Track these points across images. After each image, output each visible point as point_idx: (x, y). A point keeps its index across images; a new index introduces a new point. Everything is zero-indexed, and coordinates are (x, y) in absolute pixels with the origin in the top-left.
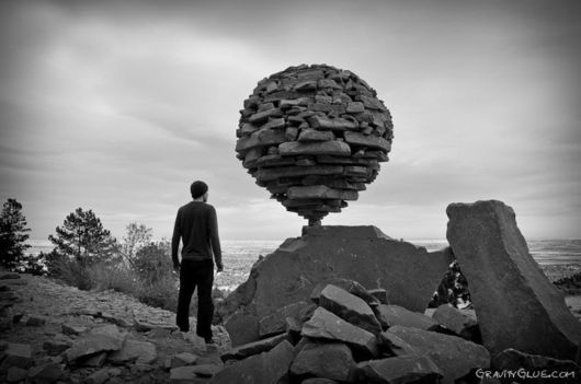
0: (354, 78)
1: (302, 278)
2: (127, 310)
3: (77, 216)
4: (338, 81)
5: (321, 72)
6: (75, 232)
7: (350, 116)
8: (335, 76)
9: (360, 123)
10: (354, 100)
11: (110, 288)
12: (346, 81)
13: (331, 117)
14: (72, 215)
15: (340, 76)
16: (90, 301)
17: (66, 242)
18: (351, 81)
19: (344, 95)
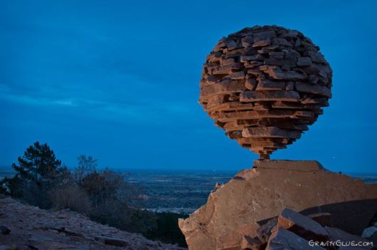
0: (301, 37)
1: (253, 202)
2: (81, 226)
3: (35, 148)
4: (288, 39)
5: (274, 32)
6: (33, 161)
7: (300, 69)
8: (286, 35)
9: (308, 75)
10: (302, 56)
11: (66, 207)
12: (295, 39)
13: (284, 71)
14: (31, 147)
15: (290, 34)
16: (51, 218)
17: (25, 169)
18: (299, 39)
19: (294, 51)
